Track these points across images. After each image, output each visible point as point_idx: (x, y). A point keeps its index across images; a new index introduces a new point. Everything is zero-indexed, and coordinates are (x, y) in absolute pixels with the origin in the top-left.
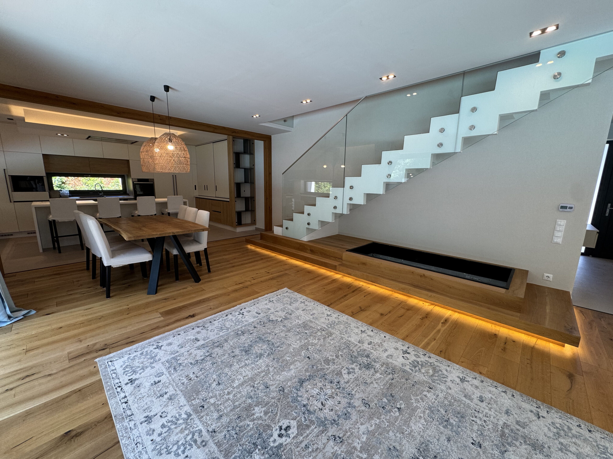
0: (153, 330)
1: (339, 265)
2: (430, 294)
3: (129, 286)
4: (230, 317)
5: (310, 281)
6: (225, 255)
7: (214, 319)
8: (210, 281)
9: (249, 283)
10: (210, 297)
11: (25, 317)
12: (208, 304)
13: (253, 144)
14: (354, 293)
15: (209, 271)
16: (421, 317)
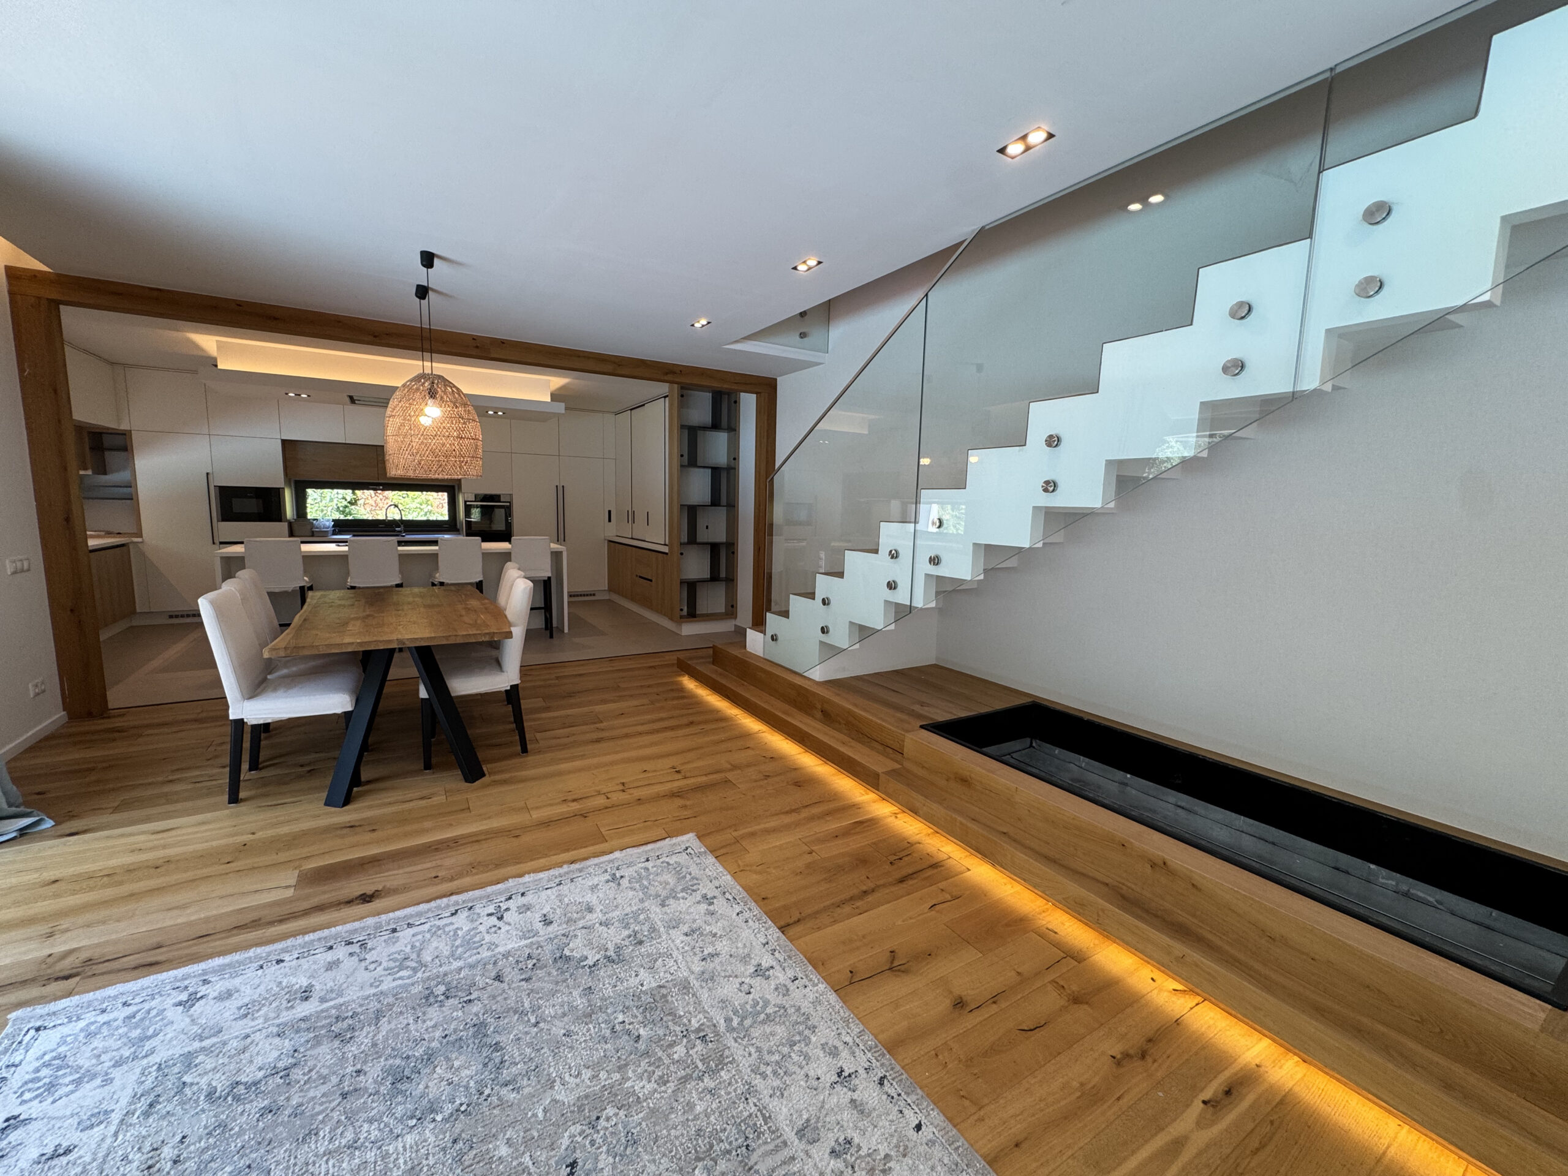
0: (235, 932)
1: (887, 773)
2: (1179, 948)
3: (309, 771)
4: (461, 920)
5: (782, 816)
6: (604, 702)
7: (410, 921)
8: (505, 782)
9: (601, 801)
10: (463, 837)
11: (21, 835)
12: (439, 862)
13: (735, 402)
14: (904, 885)
15: (525, 750)
16: (1117, 1050)
